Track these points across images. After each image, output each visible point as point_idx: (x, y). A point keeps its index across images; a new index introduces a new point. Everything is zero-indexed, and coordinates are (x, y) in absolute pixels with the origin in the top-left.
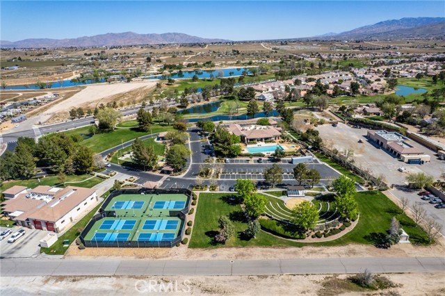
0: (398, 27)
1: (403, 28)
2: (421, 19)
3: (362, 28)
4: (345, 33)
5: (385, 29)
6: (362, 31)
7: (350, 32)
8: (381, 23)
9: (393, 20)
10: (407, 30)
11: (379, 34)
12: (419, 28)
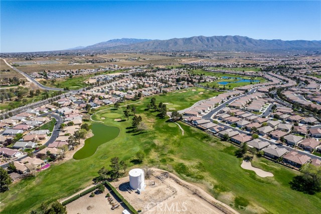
0: (121, 44)
1: (123, 44)
2: (132, 39)
3: (100, 44)
4: (90, 46)
5: (114, 45)
6: (100, 46)
7: (93, 46)
8: (111, 40)
9: (118, 39)
10: (125, 46)
11: (110, 48)
12: (131, 45)
